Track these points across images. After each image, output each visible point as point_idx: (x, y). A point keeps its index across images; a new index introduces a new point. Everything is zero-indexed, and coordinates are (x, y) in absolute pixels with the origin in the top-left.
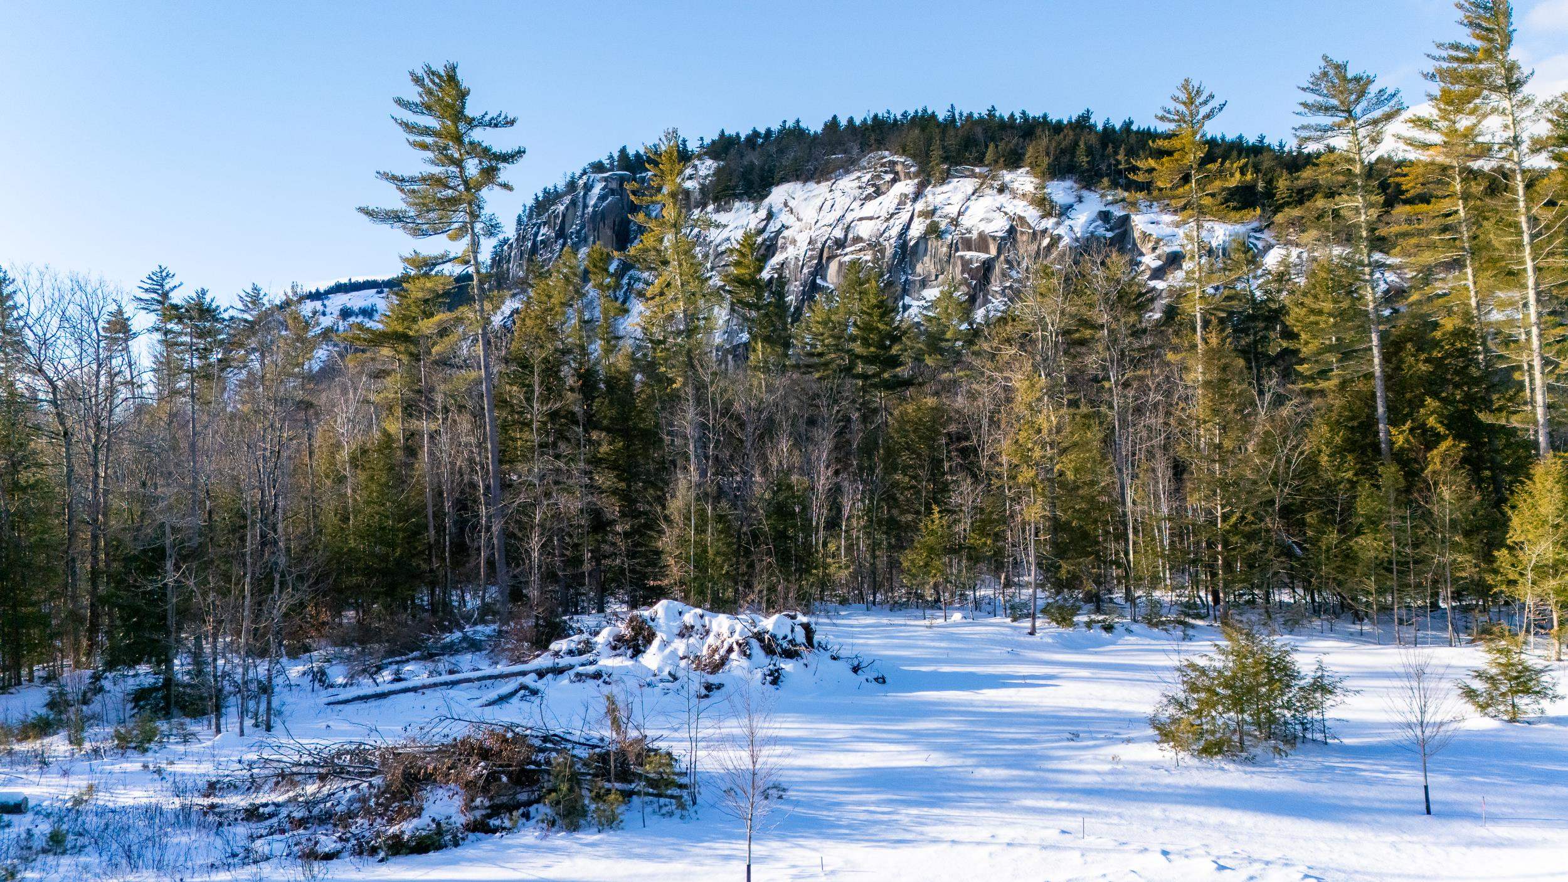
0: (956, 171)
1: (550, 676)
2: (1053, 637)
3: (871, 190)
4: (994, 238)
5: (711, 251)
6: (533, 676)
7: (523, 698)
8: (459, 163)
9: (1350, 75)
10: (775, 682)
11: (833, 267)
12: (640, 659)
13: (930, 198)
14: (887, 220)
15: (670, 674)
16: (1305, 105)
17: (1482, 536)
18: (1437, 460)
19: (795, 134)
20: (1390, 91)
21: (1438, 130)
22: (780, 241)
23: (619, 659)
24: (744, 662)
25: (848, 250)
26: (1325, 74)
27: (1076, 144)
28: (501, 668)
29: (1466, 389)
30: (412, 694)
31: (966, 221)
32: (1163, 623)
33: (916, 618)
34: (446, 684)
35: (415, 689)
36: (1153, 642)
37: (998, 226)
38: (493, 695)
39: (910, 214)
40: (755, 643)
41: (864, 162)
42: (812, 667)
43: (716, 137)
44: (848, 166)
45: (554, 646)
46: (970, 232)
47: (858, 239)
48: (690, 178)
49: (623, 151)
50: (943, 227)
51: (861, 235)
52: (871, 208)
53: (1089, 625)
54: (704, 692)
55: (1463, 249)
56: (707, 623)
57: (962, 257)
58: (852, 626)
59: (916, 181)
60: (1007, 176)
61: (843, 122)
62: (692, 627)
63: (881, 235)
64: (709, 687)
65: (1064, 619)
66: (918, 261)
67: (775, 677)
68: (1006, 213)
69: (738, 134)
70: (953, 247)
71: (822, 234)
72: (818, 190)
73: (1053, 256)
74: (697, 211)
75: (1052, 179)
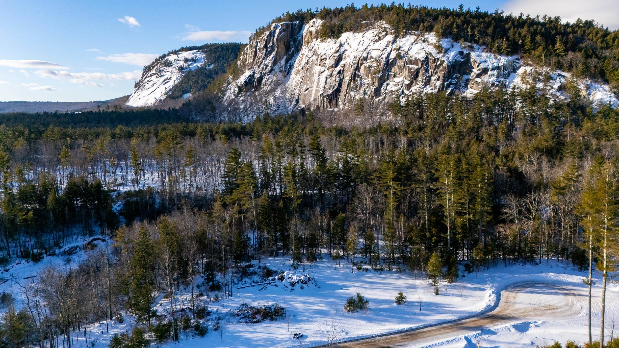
0: (408, 32)
1: (269, 284)
3: (377, 38)
4: (420, 60)
6: (266, 284)
10: (302, 289)
11: (362, 67)
12: (282, 282)
13: (398, 42)
14: (382, 51)
15: (286, 286)
19: (352, 9)
22: (344, 56)
23: (279, 282)
24: (298, 285)
25: (368, 61)
31: (411, 53)
34: (253, 285)
35: (248, 286)
37: (422, 56)
38: (260, 288)
39: (391, 49)
40: (300, 281)
41: (375, 26)
42: (309, 285)
43: (322, 8)
44: (369, 27)
46: (412, 58)
47: (372, 58)
48: (312, 26)
49: (288, 12)
50: (402, 55)
51: (373, 56)
52: (377, 45)
54: (291, 290)
57: (408, 67)
59: (394, 36)
60: (427, 35)
61: (369, 6)
63: (380, 57)
66: (393, 67)
68: (425, 51)
69: (330, 9)
70: (406, 63)
71: (359, 55)
72: (359, 36)
73: (441, 68)
74: (315, 40)
75: (443, 38)
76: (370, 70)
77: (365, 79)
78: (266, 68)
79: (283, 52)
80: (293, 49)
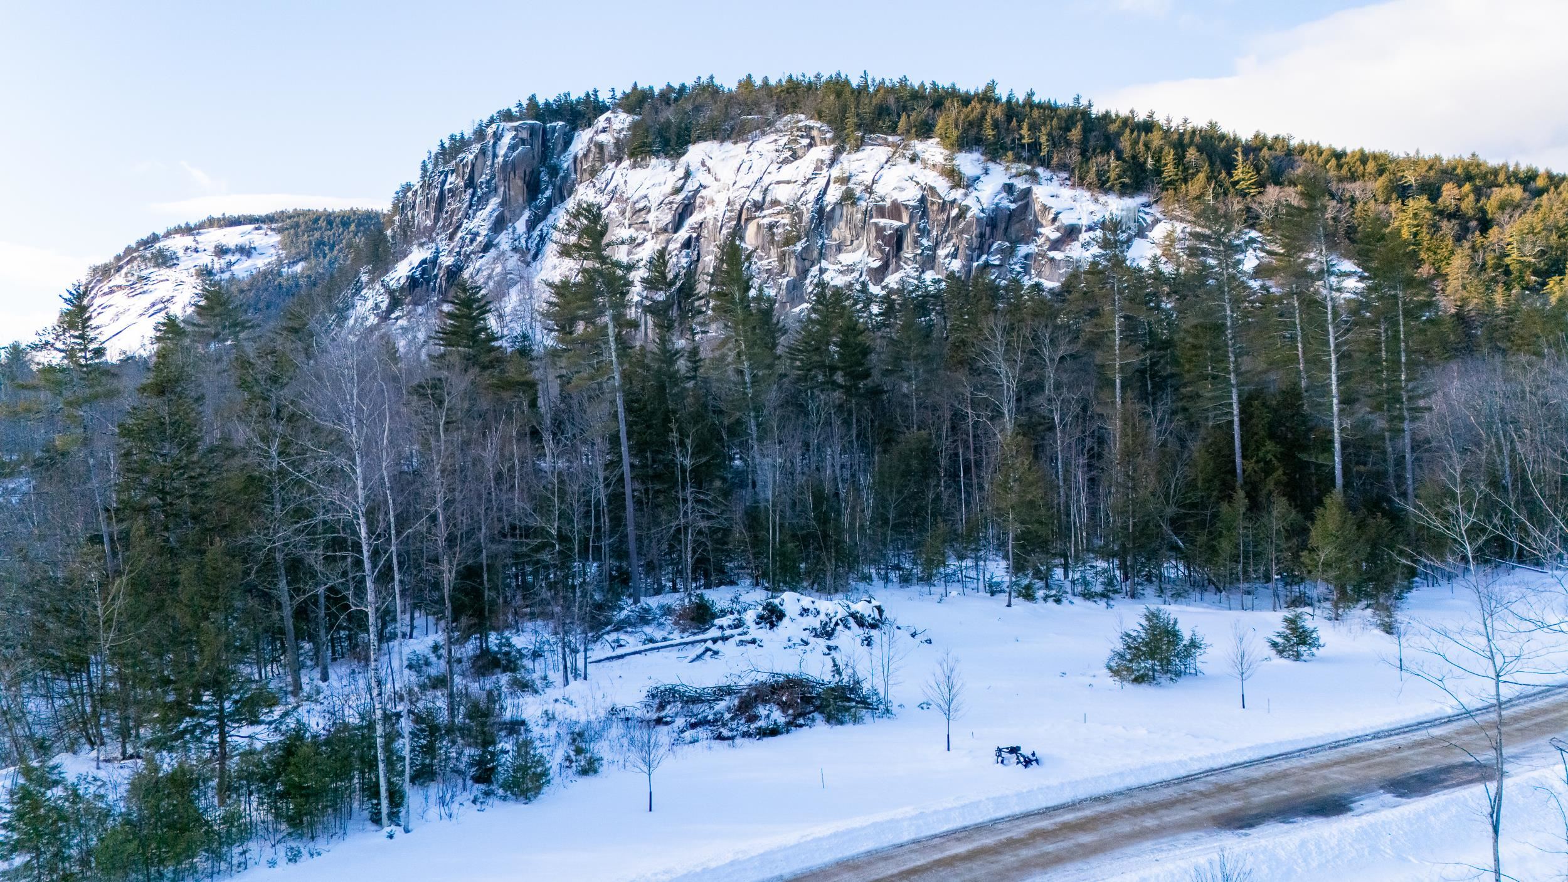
0: (870, 139)
1: (720, 642)
2: (1024, 609)
3: (788, 154)
4: (906, 207)
5: (628, 209)
6: (711, 642)
7: (710, 657)
11: (751, 229)
12: (777, 630)
13: (846, 165)
14: (804, 184)
19: (710, 90)
22: (698, 201)
23: (763, 630)
24: (847, 632)
25: (765, 212)
27: (983, 115)
28: (685, 638)
30: (641, 656)
31: (879, 189)
32: (1093, 596)
34: (655, 649)
35: (638, 652)
37: (910, 195)
38: (693, 656)
39: (826, 180)
40: (851, 619)
41: (779, 125)
42: (887, 634)
43: (628, 90)
44: (765, 126)
45: (717, 623)
46: (883, 200)
47: (775, 203)
48: (604, 130)
49: (532, 99)
50: (858, 194)
51: (779, 198)
52: (788, 172)
53: (1045, 599)
54: (827, 651)
56: (818, 606)
57: (876, 224)
59: (832, 147)
60: (919, 146)
61: (758, 81)
62: (808, 609)
63: (799, 200)
64: (829, 648)
65: (1029, 596)
66: (834, 226)
67: (868, 642)
68: (918, 183)
69: (651, 88)
70: (868, 214)
71: (740, 196)
72: (735, 151)
73: (961, 226)
74: (612, 165)
75: (960, 151)
76: (773, 234)
77: (761, 258)
78: (472, 241)
79: (521, 201)
80: (548, 193)
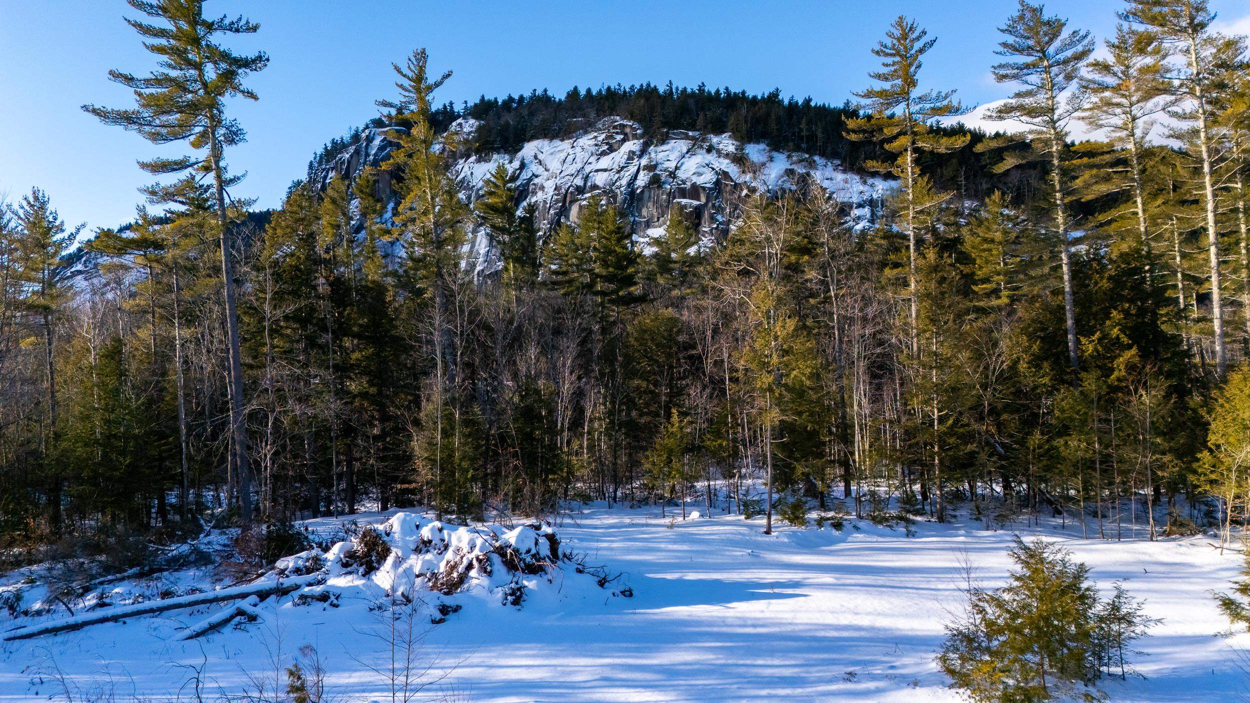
0: (673, 134)
1: (273, 597)
2: (789, 536)
3: (605, 147)
4: (704, 188)
5: (473, 194)
6: (254, 599)
7: (237, 627)
8: (198, 67)
9: (1046, 17)
10: (516, 602)
11: (574, 210)
12: (374, 577)
13: (653, 155)
14: (618, 172)
15: (403, 594)
16: (1005, 45)
17: (1181, 439)
18: (1122, 367)
19: (543, 101)
20: (1082, 33)
21: (1115, 74)
22: (531, 187)
23: (349, 578)
24: (484, 581)
25: (586, 195)
26: (1022, 17)
27: (768, 114)
28: (219, 590)
29: (1139, 304)
30: (110, 624)
31: (681, 174)
32: (887, 520)
33: (656, 516)
34: (151, 611)
35: (115, 619)
36: (880, 539)
37: (707, 179)
38: (202, 624)
39: (636, 168)
40: (496, 558)
41: (599, 125)
42: (557, 583)
43: (478, 101)
44: (587, 127)
45: (281, 564)
46: (684, 184)
47: (595, 187)
48: (457, 133)
50: (663, 179)
51: (598, 183)
52: (605, 162)
53: (820, 522)
54: (438, 615)
55: (1133, 180)
56: (446, 537)
57: (679, 203)
58: (596, 527)
59: (641, 141)
60: (715, 140)
61: (583, 92)
62: (430, 542)
63: (614, 184)
64: (445, 610)
65: (797, 518)
66: (643, 206)
67: (517, 597)
68: (713, 169)
69: (496, 99)
70: (671, 195)
71: (566, 182)
72: (562, 146)
74: (461, 161)
75: (749, 142)
79: (388, 192)
